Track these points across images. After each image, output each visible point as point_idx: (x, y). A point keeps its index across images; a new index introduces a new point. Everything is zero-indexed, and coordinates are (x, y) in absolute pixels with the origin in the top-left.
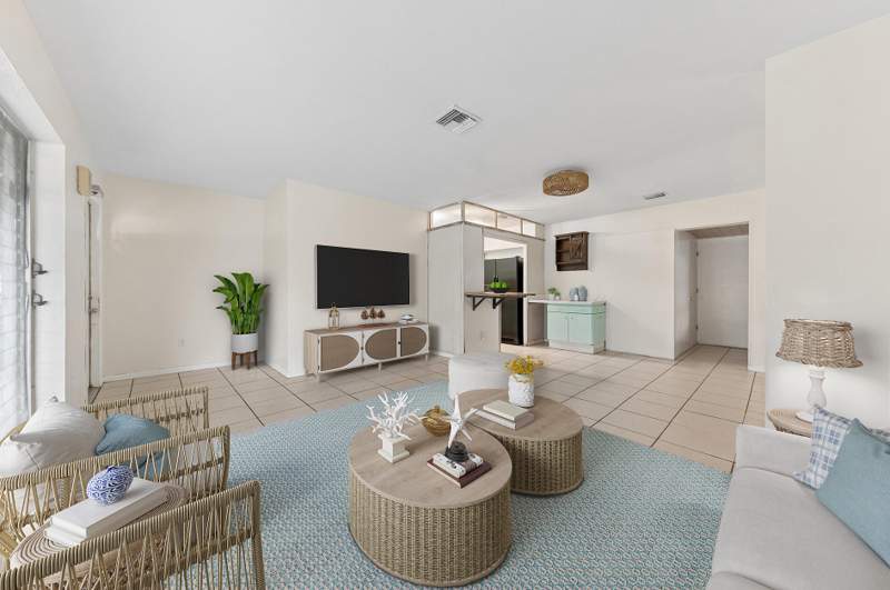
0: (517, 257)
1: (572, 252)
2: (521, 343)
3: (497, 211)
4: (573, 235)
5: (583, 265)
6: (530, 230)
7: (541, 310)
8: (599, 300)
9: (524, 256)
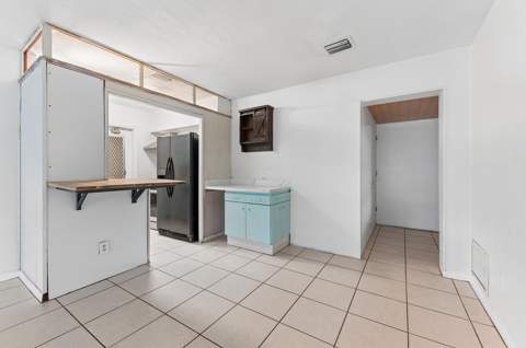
0: (191, 134)
1: (256, 130)
2: (195, 239)
3: (142, 63)
4: (256, 110)
5: (268, 145)
6: (211, 103)
7: (218, 198)
8: (283, 186)
9: (200, 133)
